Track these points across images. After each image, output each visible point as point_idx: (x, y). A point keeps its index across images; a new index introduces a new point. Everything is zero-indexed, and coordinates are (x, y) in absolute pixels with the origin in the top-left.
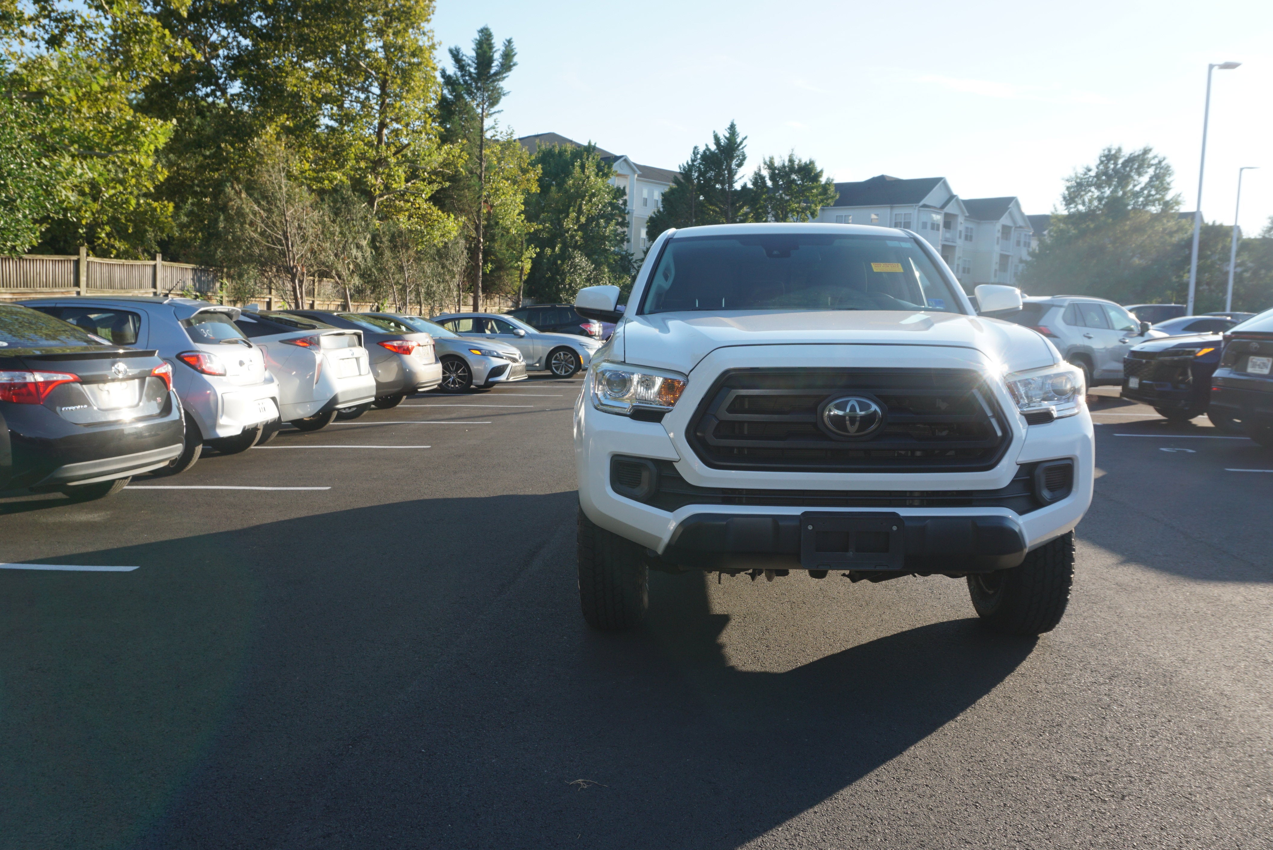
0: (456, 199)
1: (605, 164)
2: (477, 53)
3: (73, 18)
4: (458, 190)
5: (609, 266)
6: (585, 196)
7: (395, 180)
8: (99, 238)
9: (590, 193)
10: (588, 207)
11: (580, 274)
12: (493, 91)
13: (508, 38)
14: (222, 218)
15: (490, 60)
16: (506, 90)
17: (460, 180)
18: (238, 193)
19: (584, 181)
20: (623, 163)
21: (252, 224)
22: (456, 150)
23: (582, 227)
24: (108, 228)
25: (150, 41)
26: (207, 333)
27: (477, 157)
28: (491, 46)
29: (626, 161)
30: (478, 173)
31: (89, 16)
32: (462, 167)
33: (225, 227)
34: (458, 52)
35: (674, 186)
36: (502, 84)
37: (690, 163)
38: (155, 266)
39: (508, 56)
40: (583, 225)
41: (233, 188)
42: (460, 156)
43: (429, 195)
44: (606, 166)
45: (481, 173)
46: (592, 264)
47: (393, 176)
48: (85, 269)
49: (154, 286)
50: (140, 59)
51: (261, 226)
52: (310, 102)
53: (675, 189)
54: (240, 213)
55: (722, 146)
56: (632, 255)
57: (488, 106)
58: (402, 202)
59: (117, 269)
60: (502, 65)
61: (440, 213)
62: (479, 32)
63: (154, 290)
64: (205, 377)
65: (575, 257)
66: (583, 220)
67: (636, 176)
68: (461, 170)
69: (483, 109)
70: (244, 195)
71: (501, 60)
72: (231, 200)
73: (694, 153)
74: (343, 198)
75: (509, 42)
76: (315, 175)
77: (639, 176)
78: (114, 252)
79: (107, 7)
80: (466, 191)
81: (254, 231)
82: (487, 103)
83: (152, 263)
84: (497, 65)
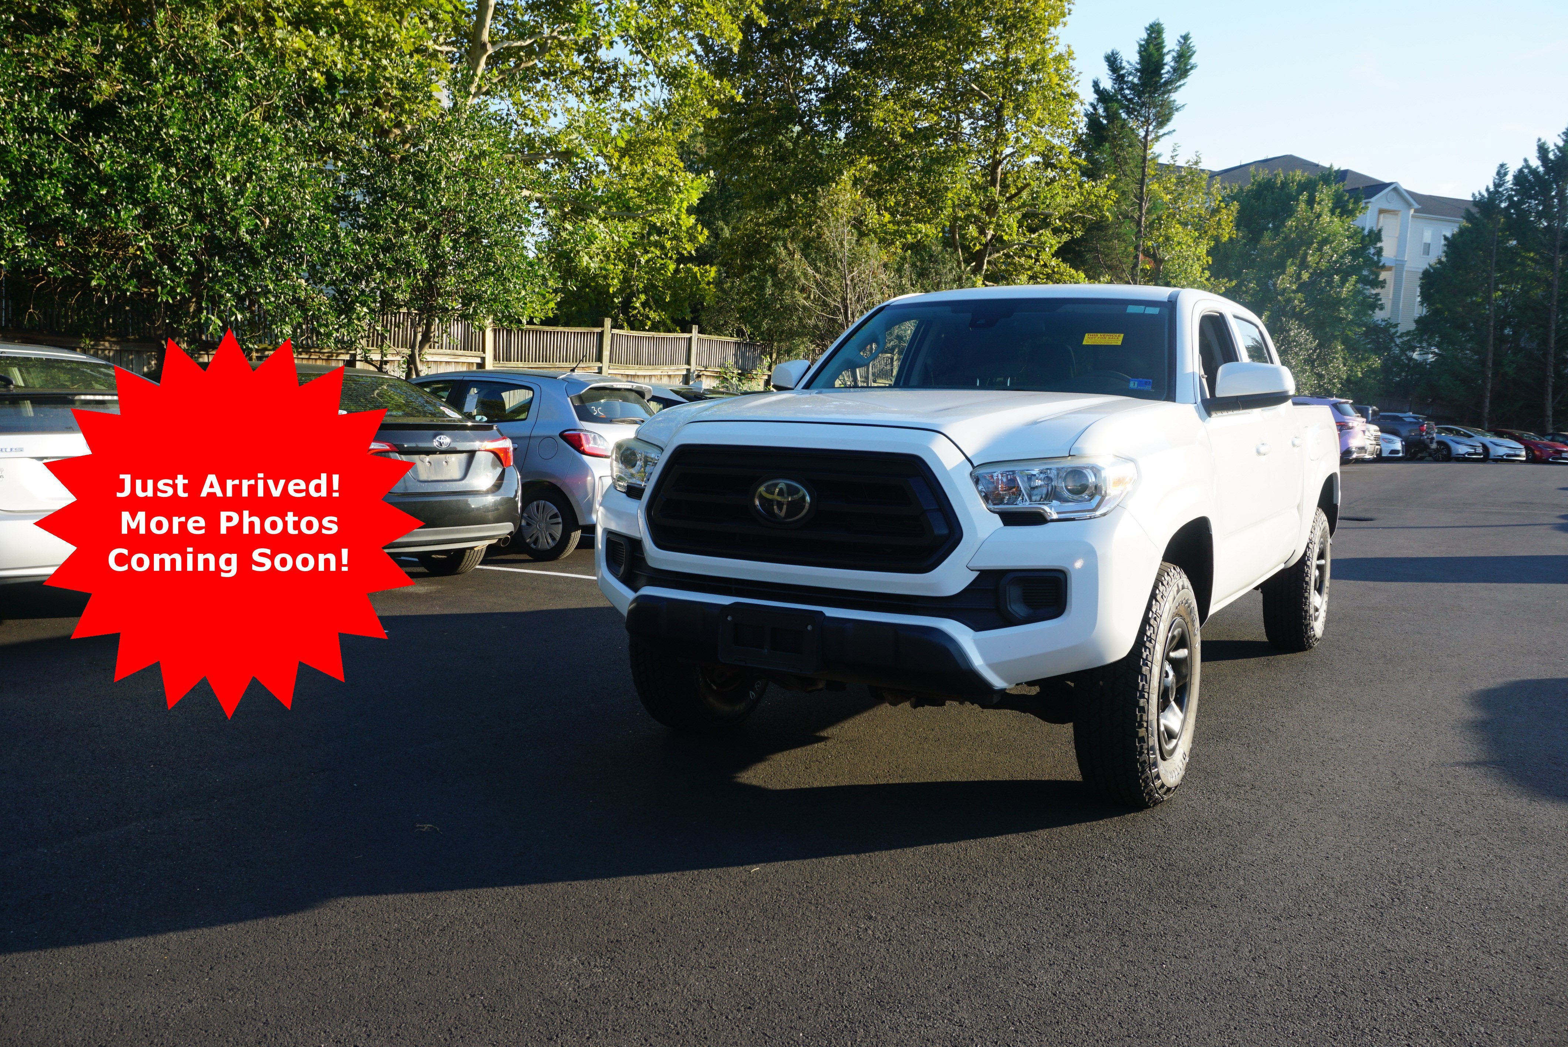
0: (1102, 253)
1: (1350, 198)
2: (1141, 56)
3: (615, 67)
4: (1105, 240)
5: (1346, 341)
6: (1312, 243)
7: (1004, 231)
8: (635, 308)
9: (1320, 238)
10: (1316, 258)
11: (1297, 354)
12: (1162, 105)
13: (1183, 34)
14: (770, 283)
15: (1160, 65)
16: (1179, 103)
17: (1107, 227)
18: (791, 254)
19: (1312, 222)
20: (1393, 193)
21: (803, 290)
22: (1102, 190)
23: (1302, 287)
24: (643, 297)
25: (689, 84)
26: (596, 411)
27: (1136, 196)
28: (1160, 46)
29: (1396, 190)
30: (1136, 216)
31: (631, 63)
32: (1108, 210)
33: (773, 294)
34: (1115, 59)
35: (1465, 223)
36: (1174, 96)
37: (1492, 189)
38: (690, 339)
39: (1184, 57)
40: (1305, 283)
41: (786, 248)
42: (1106, 197)
43: (1055, 248)
44: (1352, 200)
45: (1140, 217)
46: (1315, 338)
47: (1002, 226)
48: (609, 343)
49: (688, 362)
50: (680, 105)
51: (815, 291)
52: (899, 139)
53: (1467, 229)
54: (790, 275)
55: (1552, 161)
56: (1396, 326)
57: (1155, 127)
58: (1023, 259)
59: (645, 343)
60: (1175, 70)
61: (1073, 271)
62: (1147, 29)
63: (687, 367)
64: (585, 457)
65: (1290, 330)
66: (1305, 276)
67: (1412, 211)
68: (1107, 214)
69: (1147, 132)
70: (797, 256)
71: (1172, 64)
72: (783, 261)
73: (1498, 173)
74: (931, 256)
75: (1186, 38)
76: (896, 227)
77: (1416, 211)
78: (649, 323)
79: (645, 52)
80: (1116, 241)
81: (805, 299)
82: (1154, 124)
83: (687, 335)
84: (1168, 72)
